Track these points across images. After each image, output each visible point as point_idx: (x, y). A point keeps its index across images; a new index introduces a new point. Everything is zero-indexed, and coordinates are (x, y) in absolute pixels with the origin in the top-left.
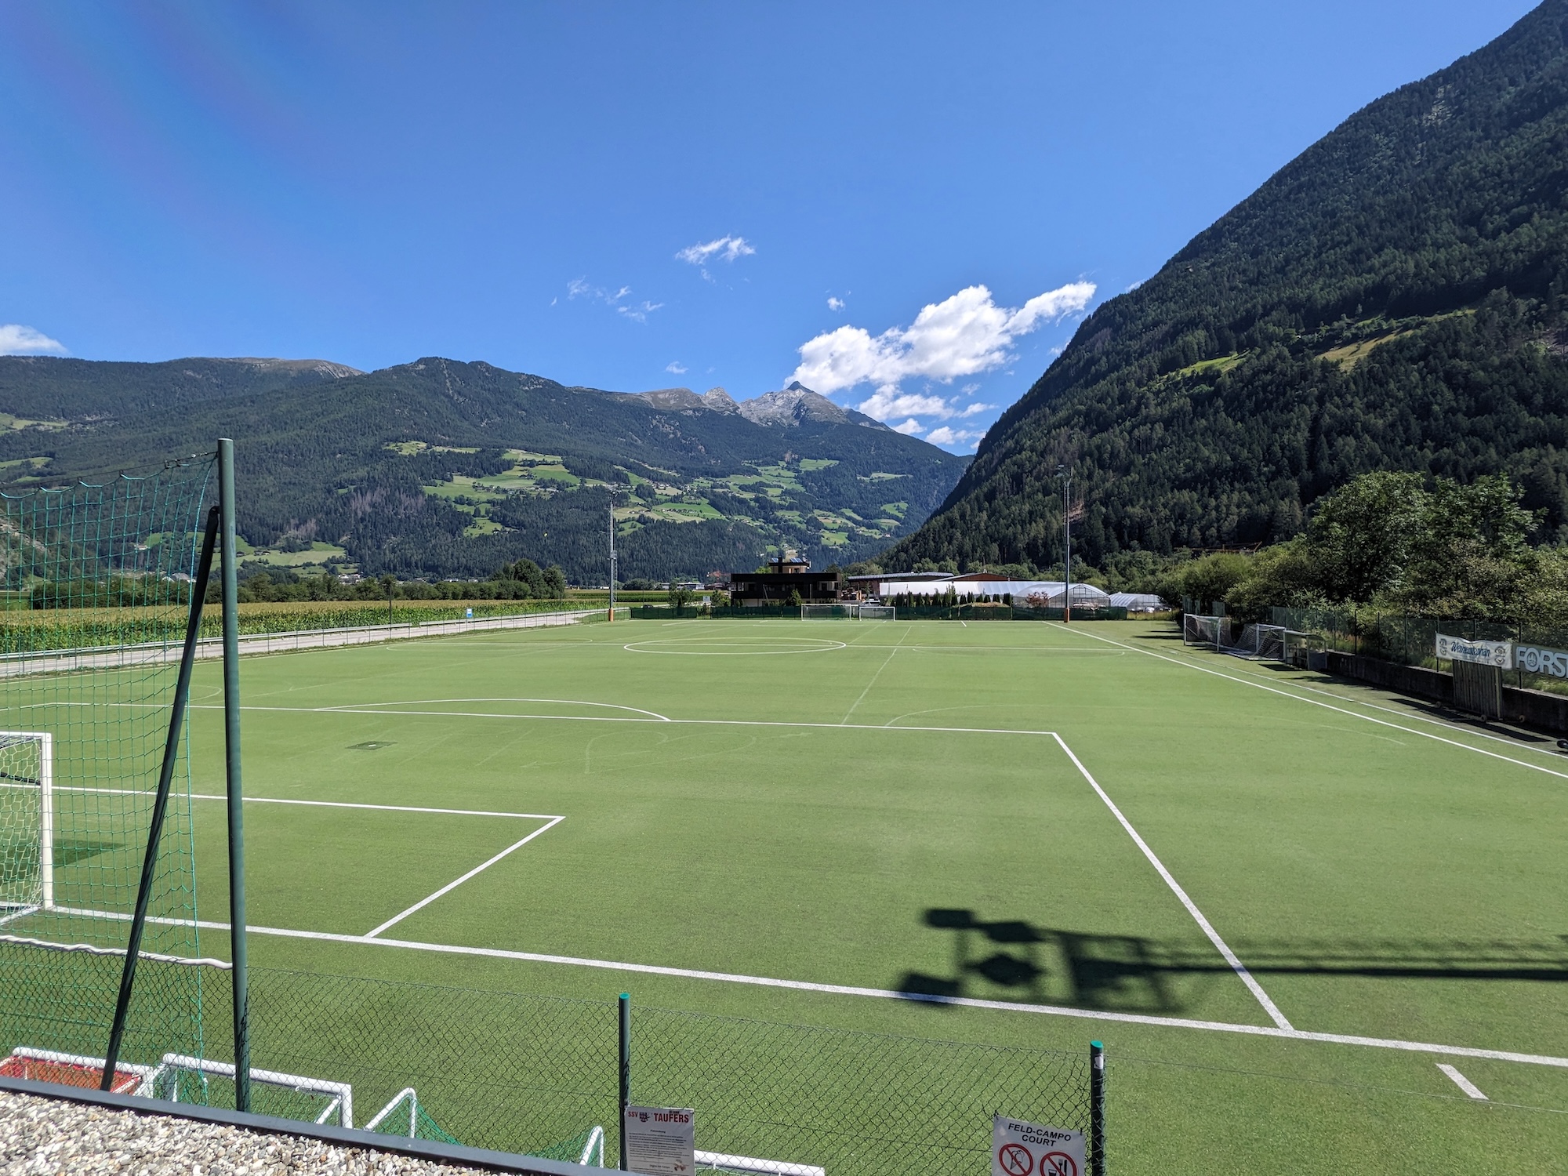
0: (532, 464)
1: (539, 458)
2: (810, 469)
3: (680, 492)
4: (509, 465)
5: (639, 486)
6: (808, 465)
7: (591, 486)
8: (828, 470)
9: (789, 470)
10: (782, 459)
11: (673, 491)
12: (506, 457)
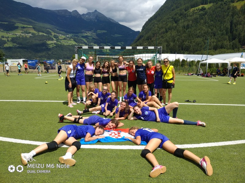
0: (24, 27)
1: (25, 26)
2: (99, 33)
3: (65, 37)
4: (17, 28)
5: (54, 35)
6: (99, 32)
7: (41, 34)
8: (104, 33)
9: (94, 33)
10: (93, 30)
11: (64, 37)
12: (16, 25)
